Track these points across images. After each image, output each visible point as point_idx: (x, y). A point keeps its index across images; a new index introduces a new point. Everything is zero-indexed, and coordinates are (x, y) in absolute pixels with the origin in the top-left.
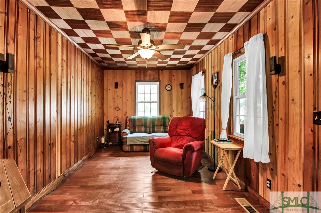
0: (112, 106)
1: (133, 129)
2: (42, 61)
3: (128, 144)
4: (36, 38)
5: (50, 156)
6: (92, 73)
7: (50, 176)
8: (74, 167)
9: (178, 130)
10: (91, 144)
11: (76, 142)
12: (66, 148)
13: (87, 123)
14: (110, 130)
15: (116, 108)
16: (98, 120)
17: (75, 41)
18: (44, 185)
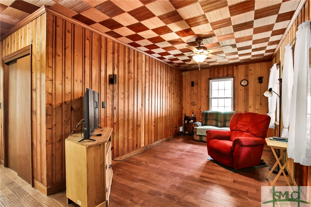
0: (189, 102)
1: (205, 122)
2: (132, 75)
3: (198, 134)
4: (129, 62)
5: (137, 132)
6: (171, 77)
7: (137, 145)
8: (154, 144)
9: (238, 126)
10: (169, 131)
11: (156, 127)
12: (149, 129)
13: (166, 114)
14: (186, 122)
15: (192, 104)
16: (176, 113)
17: (155, 56)
18: (133, 150)
